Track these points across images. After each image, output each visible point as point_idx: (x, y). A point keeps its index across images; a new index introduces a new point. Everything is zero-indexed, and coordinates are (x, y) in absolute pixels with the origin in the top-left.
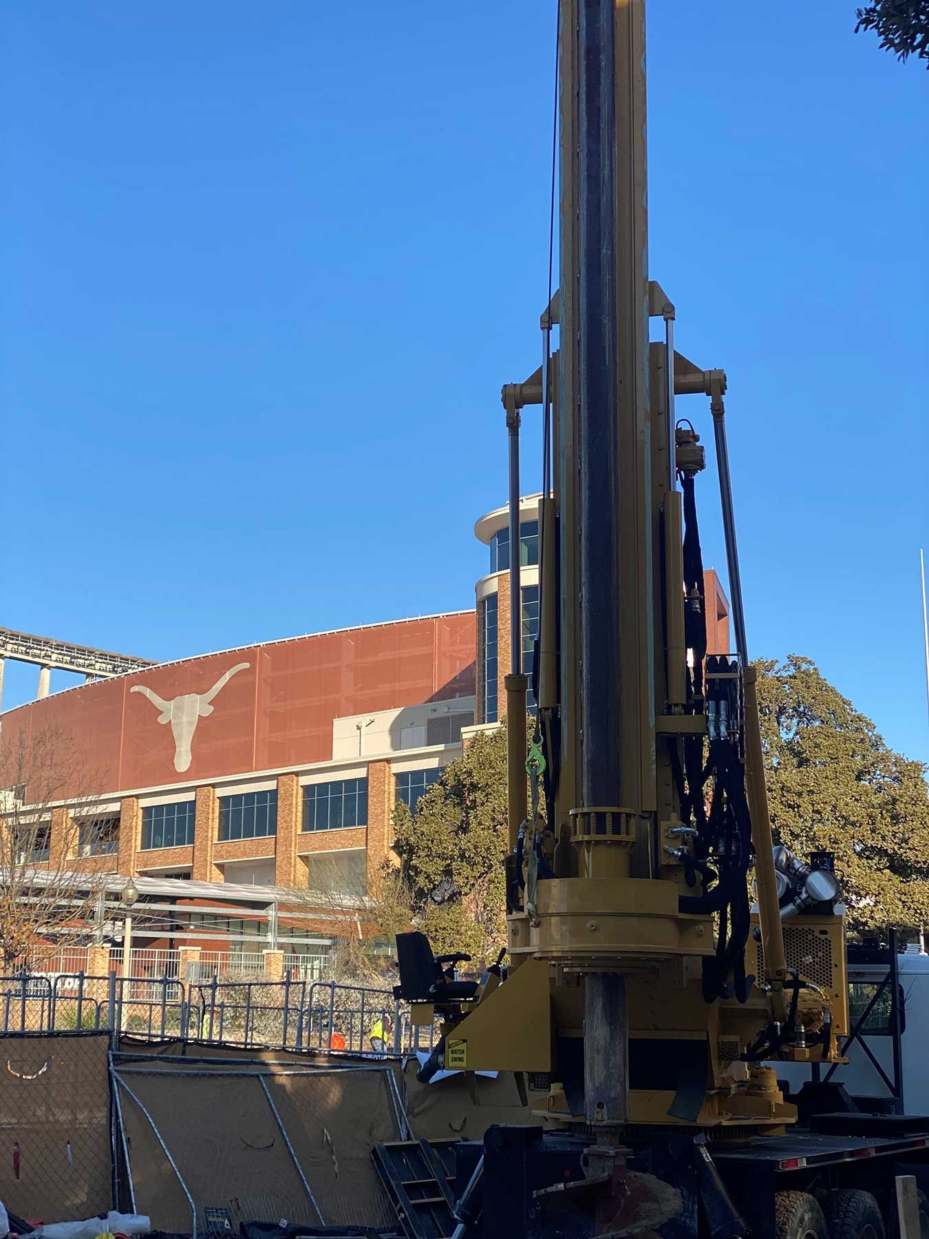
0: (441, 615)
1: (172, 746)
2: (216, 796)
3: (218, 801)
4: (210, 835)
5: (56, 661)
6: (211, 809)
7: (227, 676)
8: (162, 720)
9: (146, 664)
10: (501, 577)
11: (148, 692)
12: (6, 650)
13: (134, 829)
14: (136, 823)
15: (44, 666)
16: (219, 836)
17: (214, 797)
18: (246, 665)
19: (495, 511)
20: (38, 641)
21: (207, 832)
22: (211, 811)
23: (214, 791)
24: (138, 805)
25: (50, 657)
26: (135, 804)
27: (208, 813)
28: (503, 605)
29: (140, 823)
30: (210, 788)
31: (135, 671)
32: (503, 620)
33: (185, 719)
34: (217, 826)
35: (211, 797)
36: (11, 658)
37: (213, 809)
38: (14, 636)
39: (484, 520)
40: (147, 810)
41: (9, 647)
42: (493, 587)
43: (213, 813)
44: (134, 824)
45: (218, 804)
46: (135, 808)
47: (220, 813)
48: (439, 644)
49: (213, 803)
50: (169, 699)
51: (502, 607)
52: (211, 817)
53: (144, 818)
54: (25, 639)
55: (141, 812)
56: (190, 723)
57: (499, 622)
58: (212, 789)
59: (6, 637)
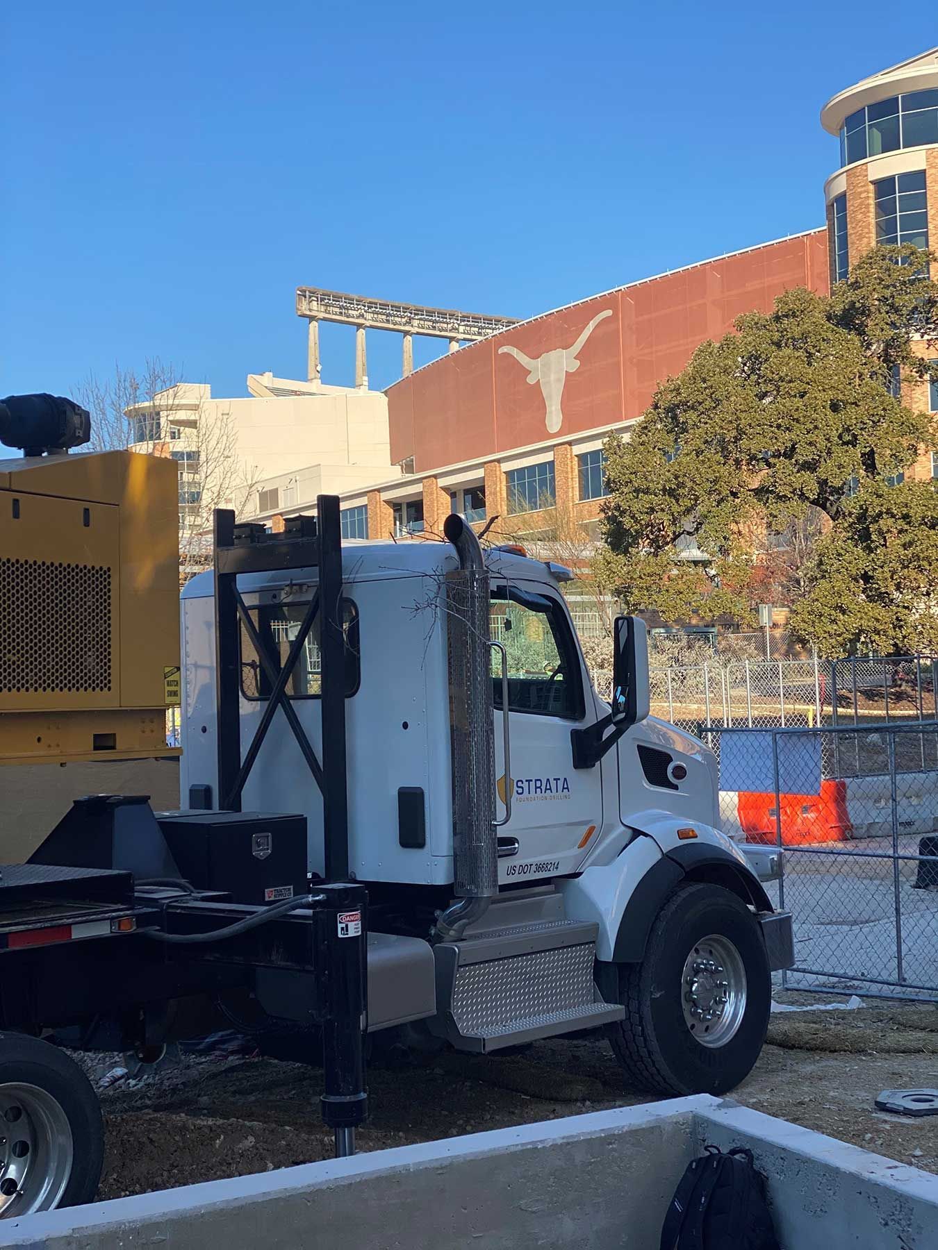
0: (812, 232)
1: (542, 407)
2: (574, 453)
3: (576, 459)
4: (571, 495)
5: (464, 333)
6: (569, 468)
7: (591, 325)
8: (531, 380)
9: (510, 323)
10: (850, 172)
11: (515, 352)
12: (412, 326)
13: (498, 494)
14: (500, 488)
15: (452, 339)
16: (580, 495)
17: (571, 455)
18: (609, 313)
19: (839, 94)
20: (443, 315)
21: (567, 492)
22: (569, 470)
23: (571, 449)
24: (500, 470)
25: (457, 329)
26: (498, 469)
27: (567, 473)
28: (853, 205)
29: (504, 488)
30: (567, 446)
31: (501, 331)
32: (852, 223)
33: (553, 377)
34: (577, 485)
35: (569, 456)
36: (418, 333)
37: (572, 468)
38: (418, 311)
39: (830, 105)
40: (510, 474)
41: (416, 323)
42: (840, 186)
43: (572, 472)
44: (498, 489)
45: (576, 463)
46: (498, 473)
47: (579, 471)
48: (812, 265)
49: (572, 462)
50: (535, 357)
51: (852, 208)
52: (570, 476)
53: (507, 482)
54: (430, 313)
55: (504, 476)
56: (559, 380)
57: (849, 227)
58: (569, 447)
59: (411, 313)
